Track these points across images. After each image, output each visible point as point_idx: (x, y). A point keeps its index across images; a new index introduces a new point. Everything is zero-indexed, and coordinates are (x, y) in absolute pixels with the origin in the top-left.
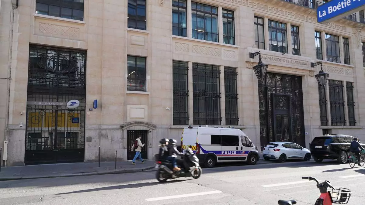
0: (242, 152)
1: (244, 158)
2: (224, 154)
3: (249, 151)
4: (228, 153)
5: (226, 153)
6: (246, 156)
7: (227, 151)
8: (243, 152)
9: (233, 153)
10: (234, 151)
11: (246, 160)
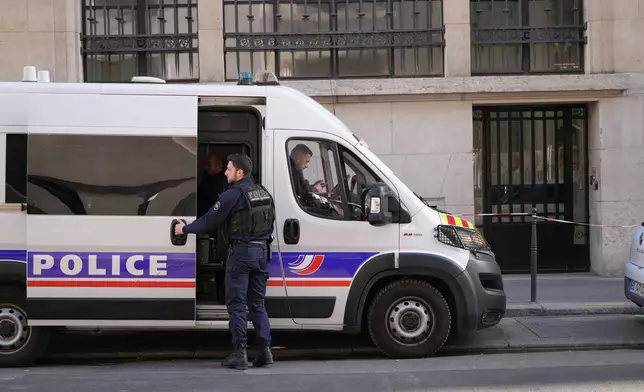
0: (296, 258)
1: (324, 307)
2: (56, 270)
3: (365, 255)
4: (93, 269)
5: (70, 267)
6: (341, 294)
7: (84, 257)
8: (309, 259)
9: (143, 265)
10: (147, 255)
11: (336, 321)
